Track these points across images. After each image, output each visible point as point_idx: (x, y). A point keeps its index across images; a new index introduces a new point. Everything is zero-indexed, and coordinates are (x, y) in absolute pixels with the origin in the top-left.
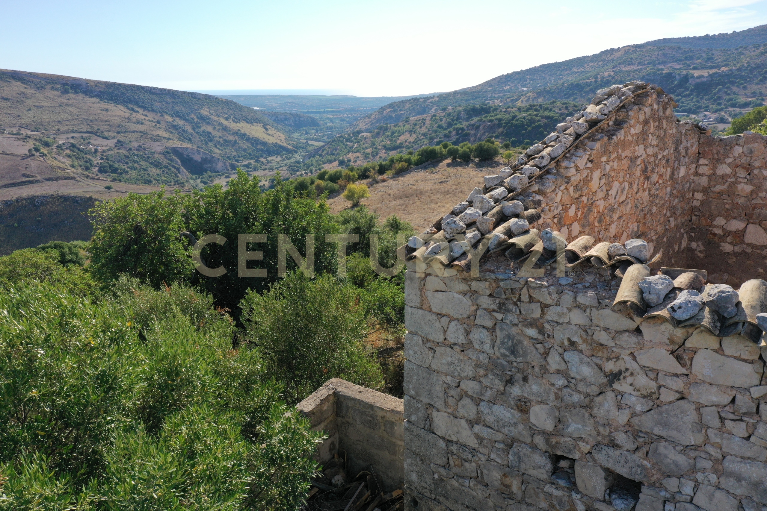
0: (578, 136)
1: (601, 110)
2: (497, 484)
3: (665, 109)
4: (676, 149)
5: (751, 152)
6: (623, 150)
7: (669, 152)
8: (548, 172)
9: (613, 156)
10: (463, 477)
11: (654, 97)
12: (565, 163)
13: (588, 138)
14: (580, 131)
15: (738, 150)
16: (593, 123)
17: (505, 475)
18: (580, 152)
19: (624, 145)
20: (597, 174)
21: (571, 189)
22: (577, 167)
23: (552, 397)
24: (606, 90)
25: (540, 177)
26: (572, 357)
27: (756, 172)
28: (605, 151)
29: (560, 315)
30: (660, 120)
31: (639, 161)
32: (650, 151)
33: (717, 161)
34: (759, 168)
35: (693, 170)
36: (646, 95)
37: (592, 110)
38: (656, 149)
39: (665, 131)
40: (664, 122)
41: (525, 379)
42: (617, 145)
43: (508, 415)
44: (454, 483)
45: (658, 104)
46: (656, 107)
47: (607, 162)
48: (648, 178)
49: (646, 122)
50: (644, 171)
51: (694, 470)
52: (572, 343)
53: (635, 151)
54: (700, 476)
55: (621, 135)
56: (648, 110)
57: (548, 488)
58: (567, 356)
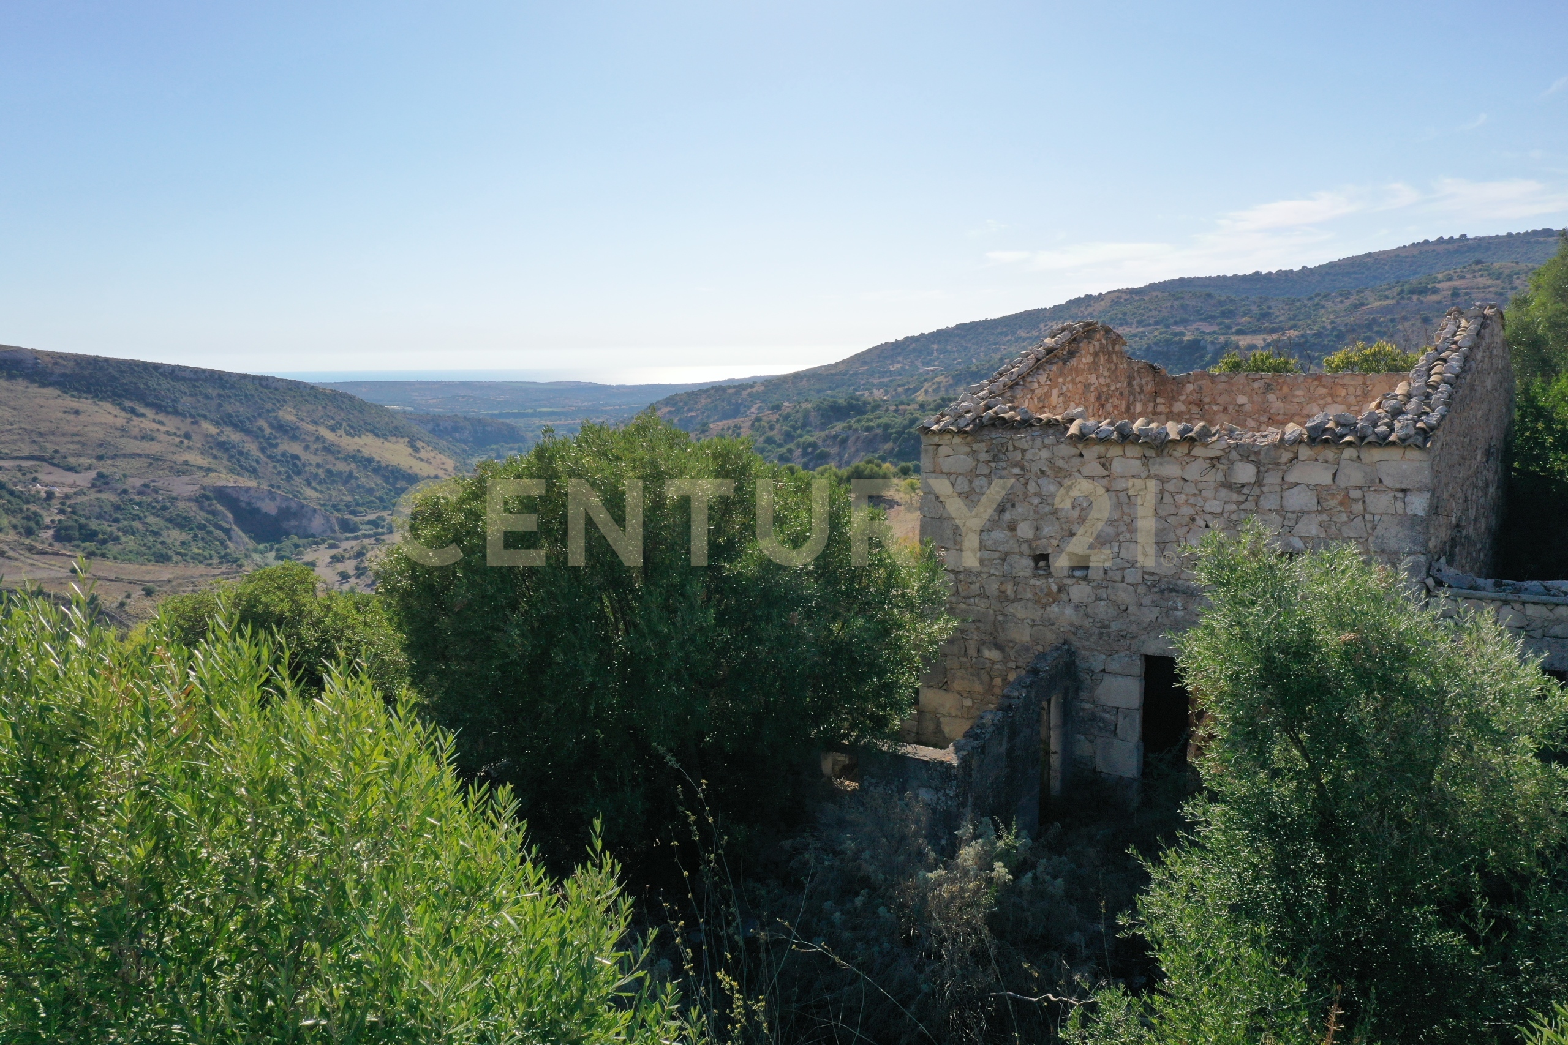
0: (1038, 360)
1: (1056, 342)
2: (996, 593)
3: (1114, 345)
4: (1130, 384)
5: (1201, 388)
6: (1077, 376)
7: (1122, 384)
8: (1017, 384)
9: (1068, 379)
10: (969, 598)
11: (1102, 333)
12: (1029, 379)
13: (1046, 362)
14: (1040, 356)
15: (1190, 387)
16: (1050, 351)
17: (1002, 584)
18: (1041, 371)
19: (1077, 371)
20: (1055, 392)
21: (1036, 400)
22: (1039, 382)
23: (1032, 513)
24: (1060, 326)
25: (1011, 387)
26: (1043, 481)
27: (1206, 407)
28: (1061, 374)
29: (1034, 455)
30: (1109, 354)
31: (1092, 389)
32: (1102, 381)
33: (1173, 399)
34: (1209, 403)
35: (1150, 409)
36: (1095, 331)
37: (1048, 341)
38: (1108, 381)
39: (1116, 365)
40: (1114, 357)
41: (1013, 506)
42: (1071, 370)
43: (1002, 536)
44: (963, 606)
45: (1106, 339)
46: (1104, 342)
47: (1064, 383)
48: (1103, 406)
49: (1096, 354)
50: (1099, 398)
51: (1118, 534)
52: (1043, 472)
53: (1087, 379)
54: (1121, 538)
55: (1074, 362)
56: (1097, 344)
57: (1033, 582)
58: (1039, 481)
